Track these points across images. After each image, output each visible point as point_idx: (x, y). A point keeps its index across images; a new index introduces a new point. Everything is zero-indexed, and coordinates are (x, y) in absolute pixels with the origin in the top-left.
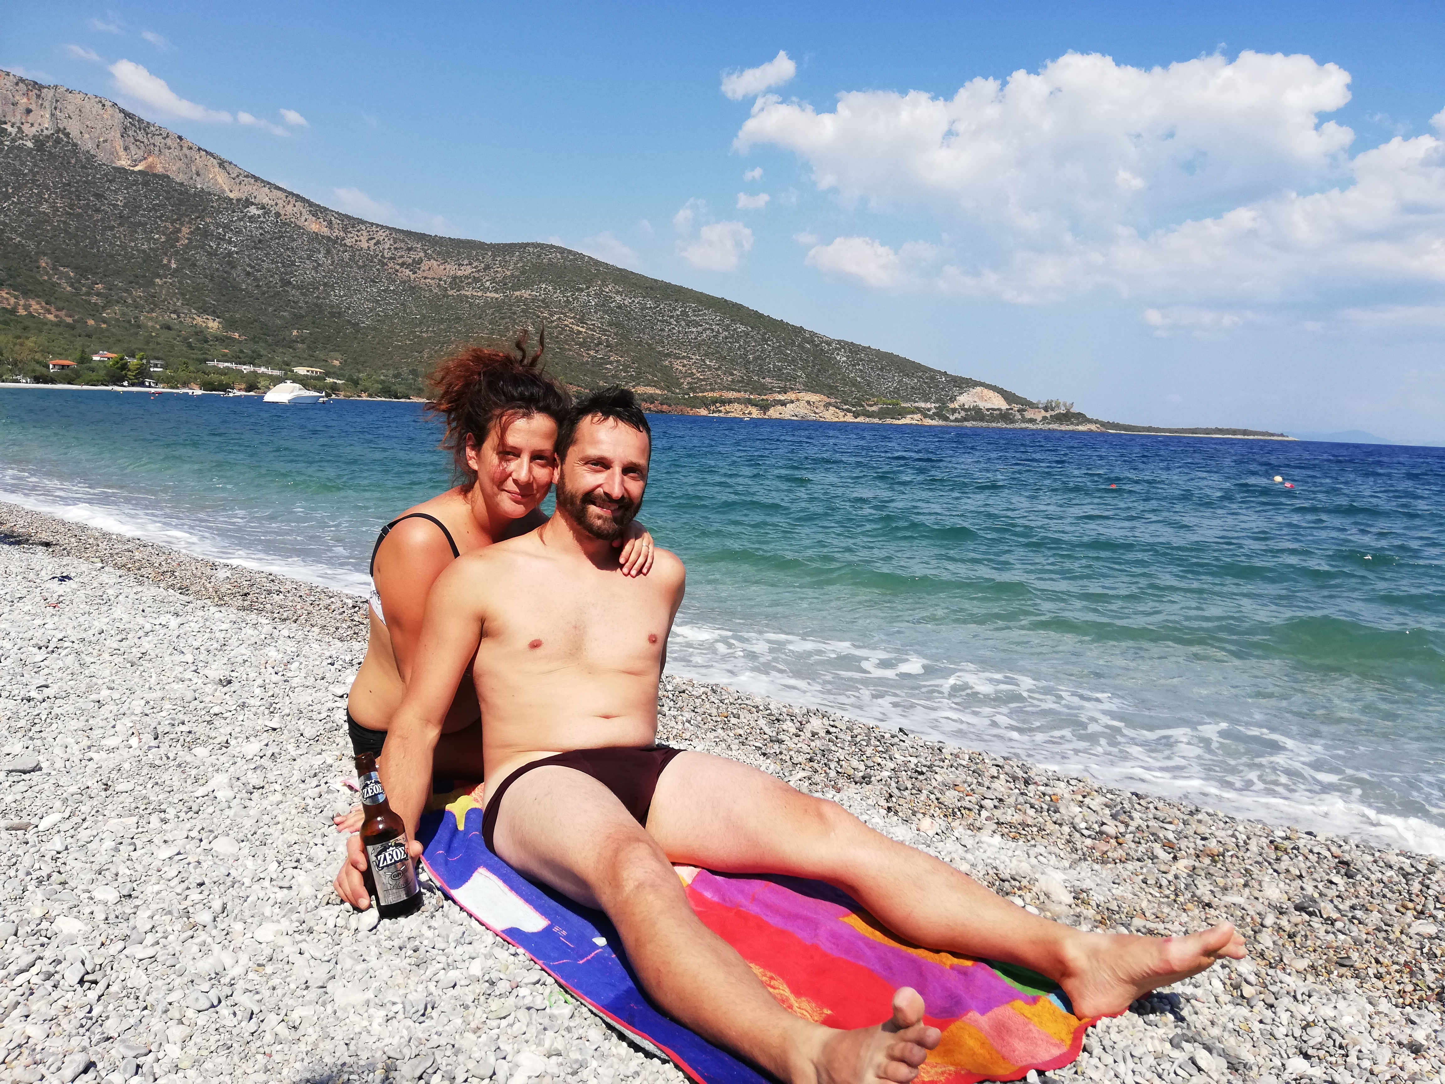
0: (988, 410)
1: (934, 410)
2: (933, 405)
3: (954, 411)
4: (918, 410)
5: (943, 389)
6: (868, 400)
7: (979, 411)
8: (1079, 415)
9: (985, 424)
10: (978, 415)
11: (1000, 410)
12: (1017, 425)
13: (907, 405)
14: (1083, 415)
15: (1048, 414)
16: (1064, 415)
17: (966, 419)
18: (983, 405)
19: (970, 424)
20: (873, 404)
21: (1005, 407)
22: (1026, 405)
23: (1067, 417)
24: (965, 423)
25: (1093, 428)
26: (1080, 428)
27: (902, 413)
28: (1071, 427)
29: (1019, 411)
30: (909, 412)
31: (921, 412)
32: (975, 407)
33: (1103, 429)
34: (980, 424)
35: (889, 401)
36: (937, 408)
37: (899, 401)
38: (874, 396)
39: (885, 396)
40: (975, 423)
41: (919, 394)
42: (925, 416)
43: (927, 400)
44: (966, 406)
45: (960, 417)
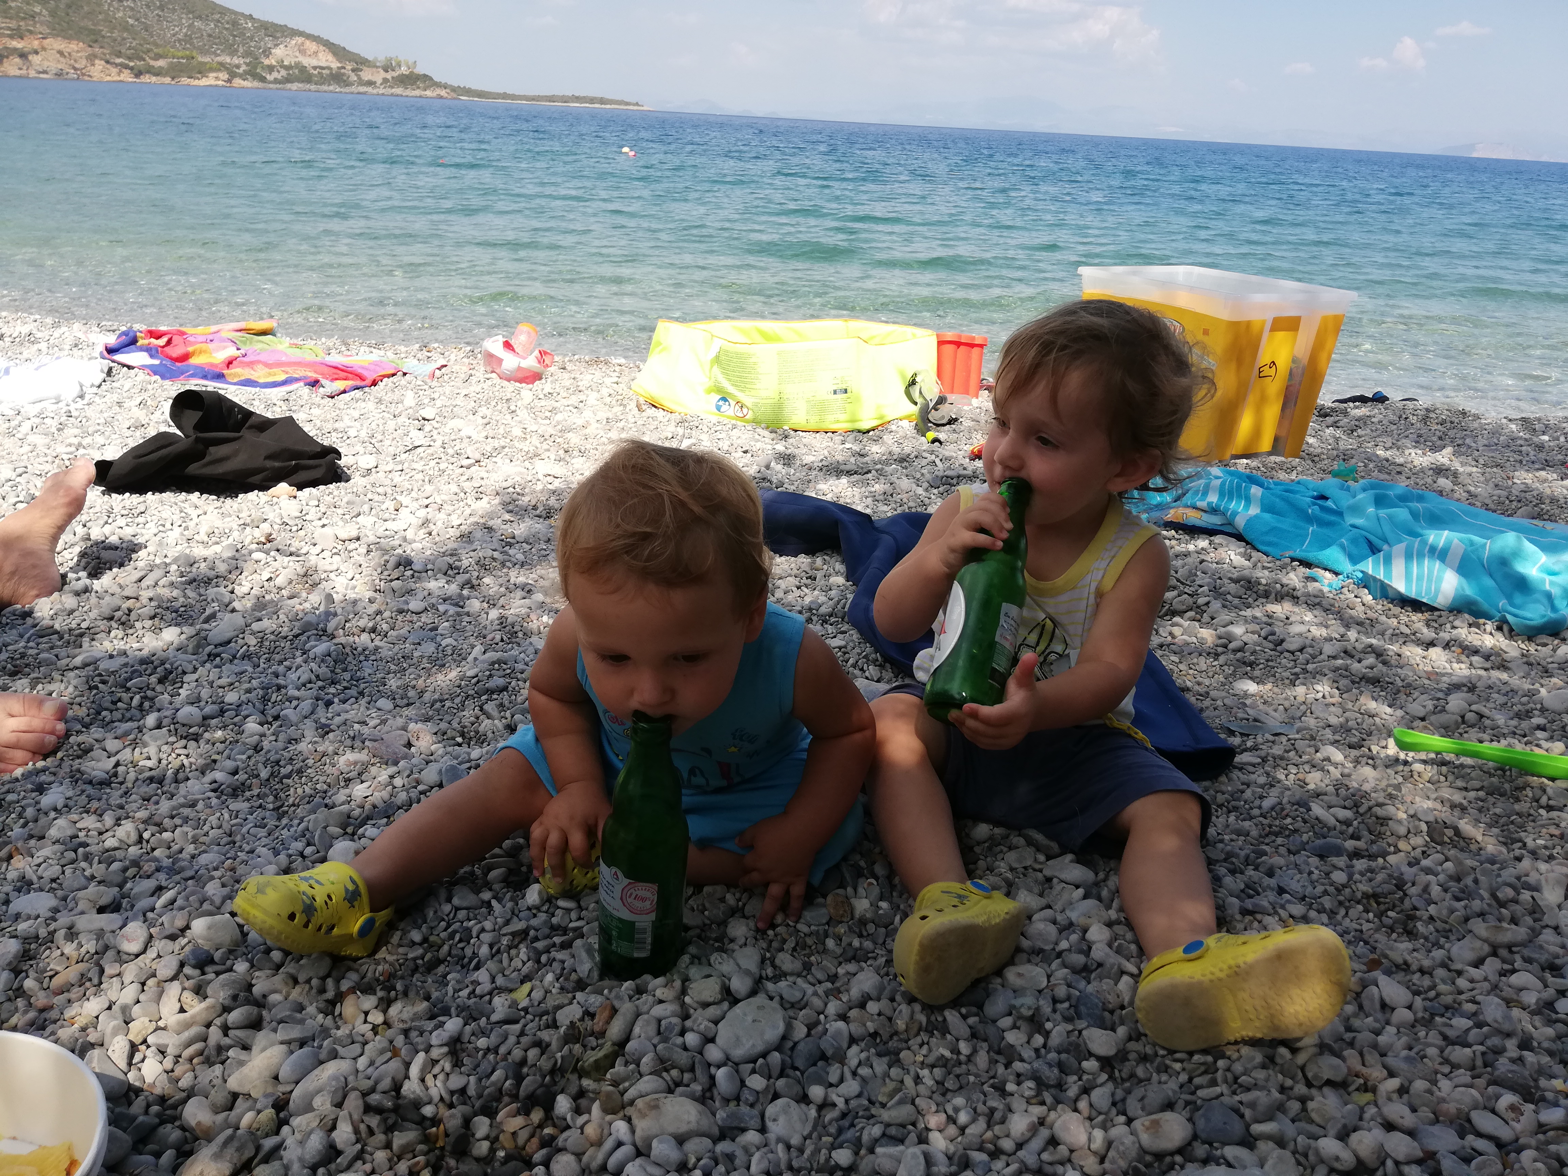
1: (243, 68)
2: (242, 61)
3: (271, 68)
4: (222, 66)
5: (251, 39)
6: (149, 51)
7: (303, 69)
8: (426, 78)
9: (313, 87)
10: (302, 75)
11: (329, 68)
12: (353, 89)
13: (207, 59)
14: (431, 79)
15: (389, 76)
16: (407, 76)
17: (287, 80)
18: (307, 62)
19: (295, 86)
20: (158, 57)
21: (335, 65)
22: (361, 62)
23: (411, 79)
24: (289, 86)
25: (443, 93)
26: (428, 93)
27: (202, 71)
28: (417, 93)
29: (353, 70)
30: (212, 70)
31: (227, 69)
32: (298, 65)
33: (454, 95)
34: (308, 86)
35: (180, 54)
36: (247, 64)
37: (195, 53)
38: (157, 45)
39: (173, 47)
40: (300, 85)
41: (220, 44)
42: (233, 75)
43: (233, 53)
44: (286, 63)
45: (279, 77)
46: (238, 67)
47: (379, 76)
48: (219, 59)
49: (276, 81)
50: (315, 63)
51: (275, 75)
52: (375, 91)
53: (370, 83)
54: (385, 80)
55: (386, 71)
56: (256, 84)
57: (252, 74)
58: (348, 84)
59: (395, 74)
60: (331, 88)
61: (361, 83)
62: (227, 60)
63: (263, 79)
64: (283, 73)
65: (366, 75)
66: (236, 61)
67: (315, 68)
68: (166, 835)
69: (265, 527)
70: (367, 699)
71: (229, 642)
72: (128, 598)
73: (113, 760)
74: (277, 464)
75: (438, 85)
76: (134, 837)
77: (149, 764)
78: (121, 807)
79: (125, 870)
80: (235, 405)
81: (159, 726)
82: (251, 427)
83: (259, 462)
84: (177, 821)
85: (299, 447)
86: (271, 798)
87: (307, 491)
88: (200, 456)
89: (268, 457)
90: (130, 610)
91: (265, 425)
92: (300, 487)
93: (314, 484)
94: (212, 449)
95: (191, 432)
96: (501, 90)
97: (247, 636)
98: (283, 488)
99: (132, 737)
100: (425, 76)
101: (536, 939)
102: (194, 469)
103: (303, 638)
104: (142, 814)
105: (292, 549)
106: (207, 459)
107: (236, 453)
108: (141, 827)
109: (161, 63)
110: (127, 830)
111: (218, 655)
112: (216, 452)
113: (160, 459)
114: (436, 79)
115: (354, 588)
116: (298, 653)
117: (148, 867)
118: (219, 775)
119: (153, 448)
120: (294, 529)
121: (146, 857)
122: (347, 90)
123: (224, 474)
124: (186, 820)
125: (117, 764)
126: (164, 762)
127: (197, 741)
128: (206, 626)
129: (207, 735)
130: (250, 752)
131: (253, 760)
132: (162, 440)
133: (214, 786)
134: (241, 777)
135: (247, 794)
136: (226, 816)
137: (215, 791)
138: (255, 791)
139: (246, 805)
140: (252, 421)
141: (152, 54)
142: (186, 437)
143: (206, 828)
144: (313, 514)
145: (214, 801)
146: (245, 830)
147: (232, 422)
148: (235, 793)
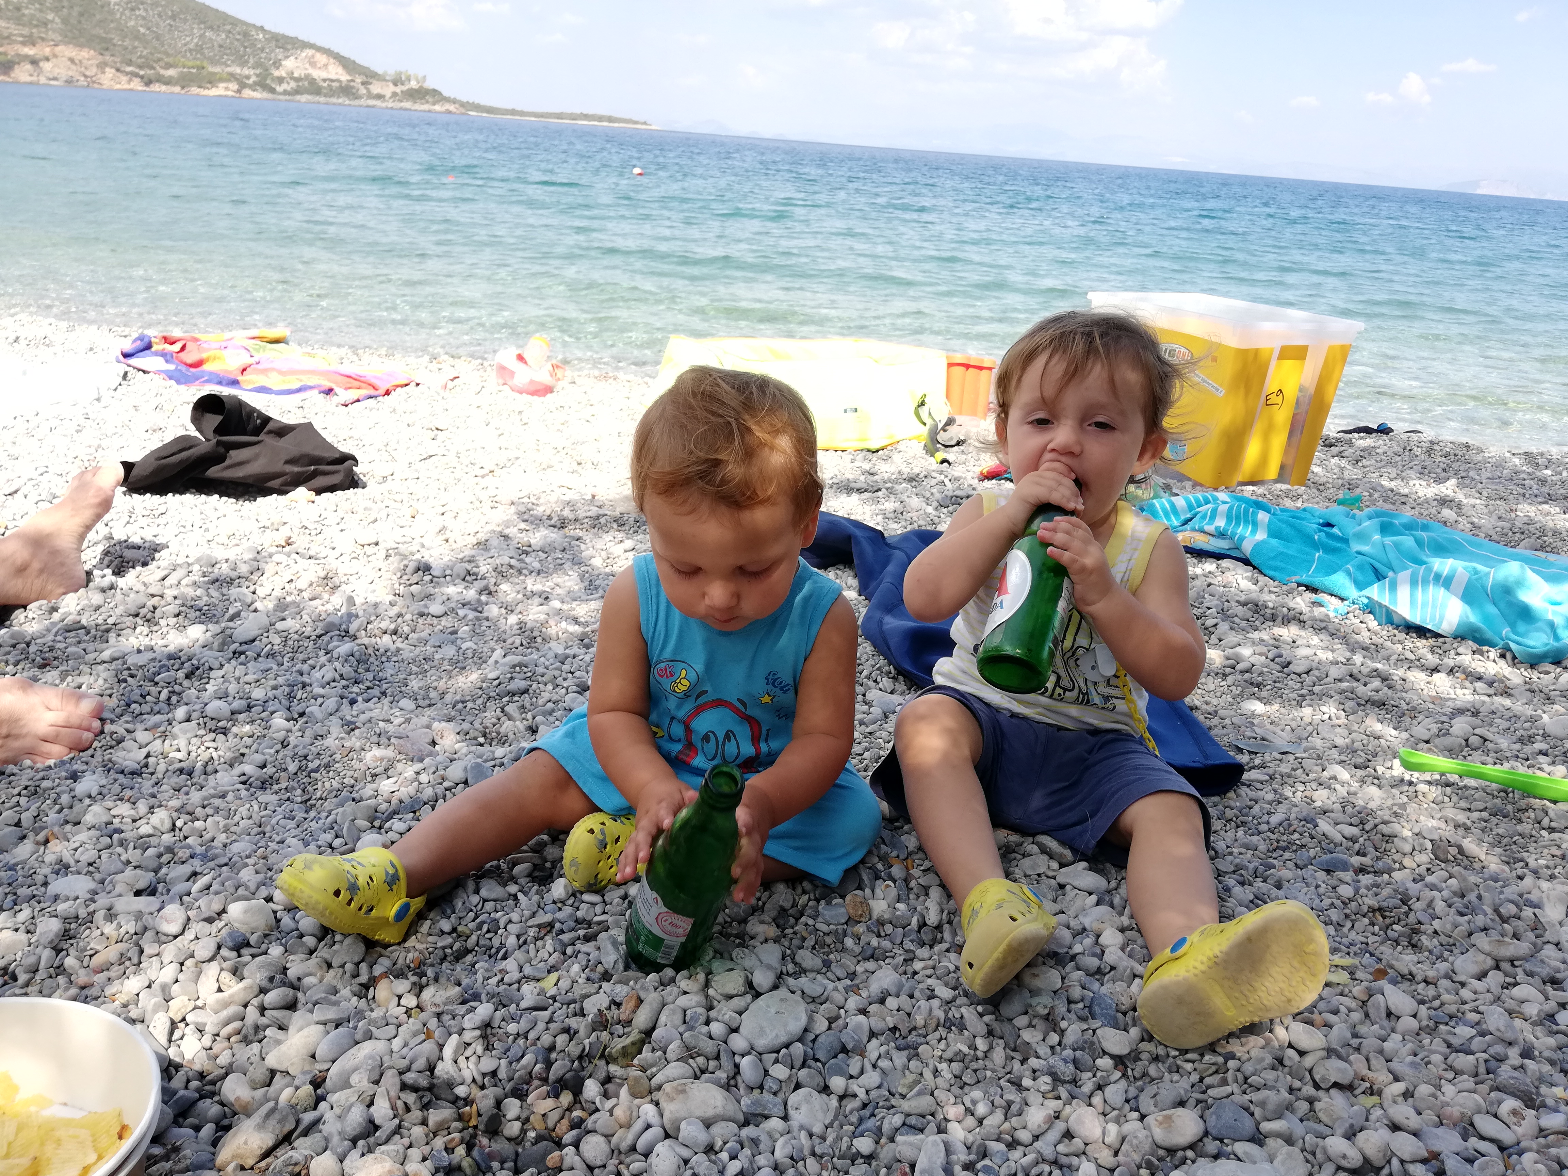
1: (253, 79)
2: (252, 72)
3: (281, 80)
4: (232, 77)
5: (262, 50)
6: (160, 60)
7: (312, 81)
8: (435, 92)
9: (323, 99)
10: (313, 87)
11: (338, 81)
12: (362, 102)
13: (217, 69)
14: (440, 94)
15: (398, 90)
16: (416, 91)
17: (297, 92)
18: (317, 74)
19: (305, 98)
20: (168, 66)
21: (344, 77)
22: (370, 76)
23: (421, 94)
24: (299, 97)
25: (452, 108)
26: (437, 108)
27: (212, 81)
28: (427, 107)
29: (363, 83)
30: (222, 80)
31: (237, 79)
32: (308, 77)
33: (463, 110)
34: (317, 98)
35: (190, 64)
36: (257, 75)
37: (205, 64)
38: (168, 55)
39: (184, 56)
40: (309, 97)
41: (231, 54)
42: (243, 86)
43: (243, 64)
44: (296, 75)
45: (289, 88)
46: (248, 78)
47: (388, 90)
48: (229, 69)
49: (286, 93)
50: (324, 75)
51: (284, 86)
52: (384, 105)
53: (380, 97)
54: (395, 94)
55: (396, 85)
56: (266, 95)
57: (262, 85)
58: (357, 97)
59: (405, 88)
60: (340, 100)
61: (370, 96)
62: (238, 70)
63: (272, 91)
64: (293, 84)
65: (376, 88)
66: (246, 71)
67: (324, 80)
68: (198, 824)
69: (285, 531)
70: (389, 699)
71: (254, 641)
72: (153, 596)
73: (144, 751)
74: (296, 469)
75: (447, 100)
76: (168, 825)
77: (179, 755)
78: (154, 796)
79: (160, 856)
80: (254, 410)
81: (188, 720)
82: (270, 432)
83: (279, 467)
84: (209, 810)
85: (318, 453)
86: (299, 792)
87: (325, 495)
88: (220, 459)
89: (287, 462)
90: (155, 608)
91: (283, 431)
92: (319, 492)
93: (332, 489)
94: (233, 453)
95: (211, 435)
96: (509, 106)
97: (271, 634)
98: (302, 493)
99: (162, 729)
100: (435, 91)
101: (562, 932)
102: (214, 472)
103: (326, 638)
104: (175, 803)
105: (312, 553)
106: (228, 462)
107: (256, 457)
108: (175, 815)
109: (171, 72)
110: (161, 818)
111: (243, 653)
112: (235, 455)
113: (181, 462)
114: (446, 93)
115: (375, 591)
116: (322, 653)
117: (183, 854)
118: (247, 769)
119: (175, 450)
120: (314, 532)
121: (179, 844)
122: (357, 102)
123: (245, 477)
124: (217, 810)
125: (148, 756)
126: (193, 754)
127: (225, 734)
128: (231, 624)
129: (235, 730)
130: (278, 747)
131: (281, 754)
132: (183, 443)
133: (243, 778)
134: (269, 770)
135: (275, 787)
136: (256, 807)
137: (244, 783)
138: (284, 785)
139: (275, 797)
140: (270, 426)
141: (162, 64)
142: (207, 440)
143: (237, 818)
144: (332, 519)
145: (244, 793)
146: (274, 821)
147: (251, 427)
148: (264, 785)
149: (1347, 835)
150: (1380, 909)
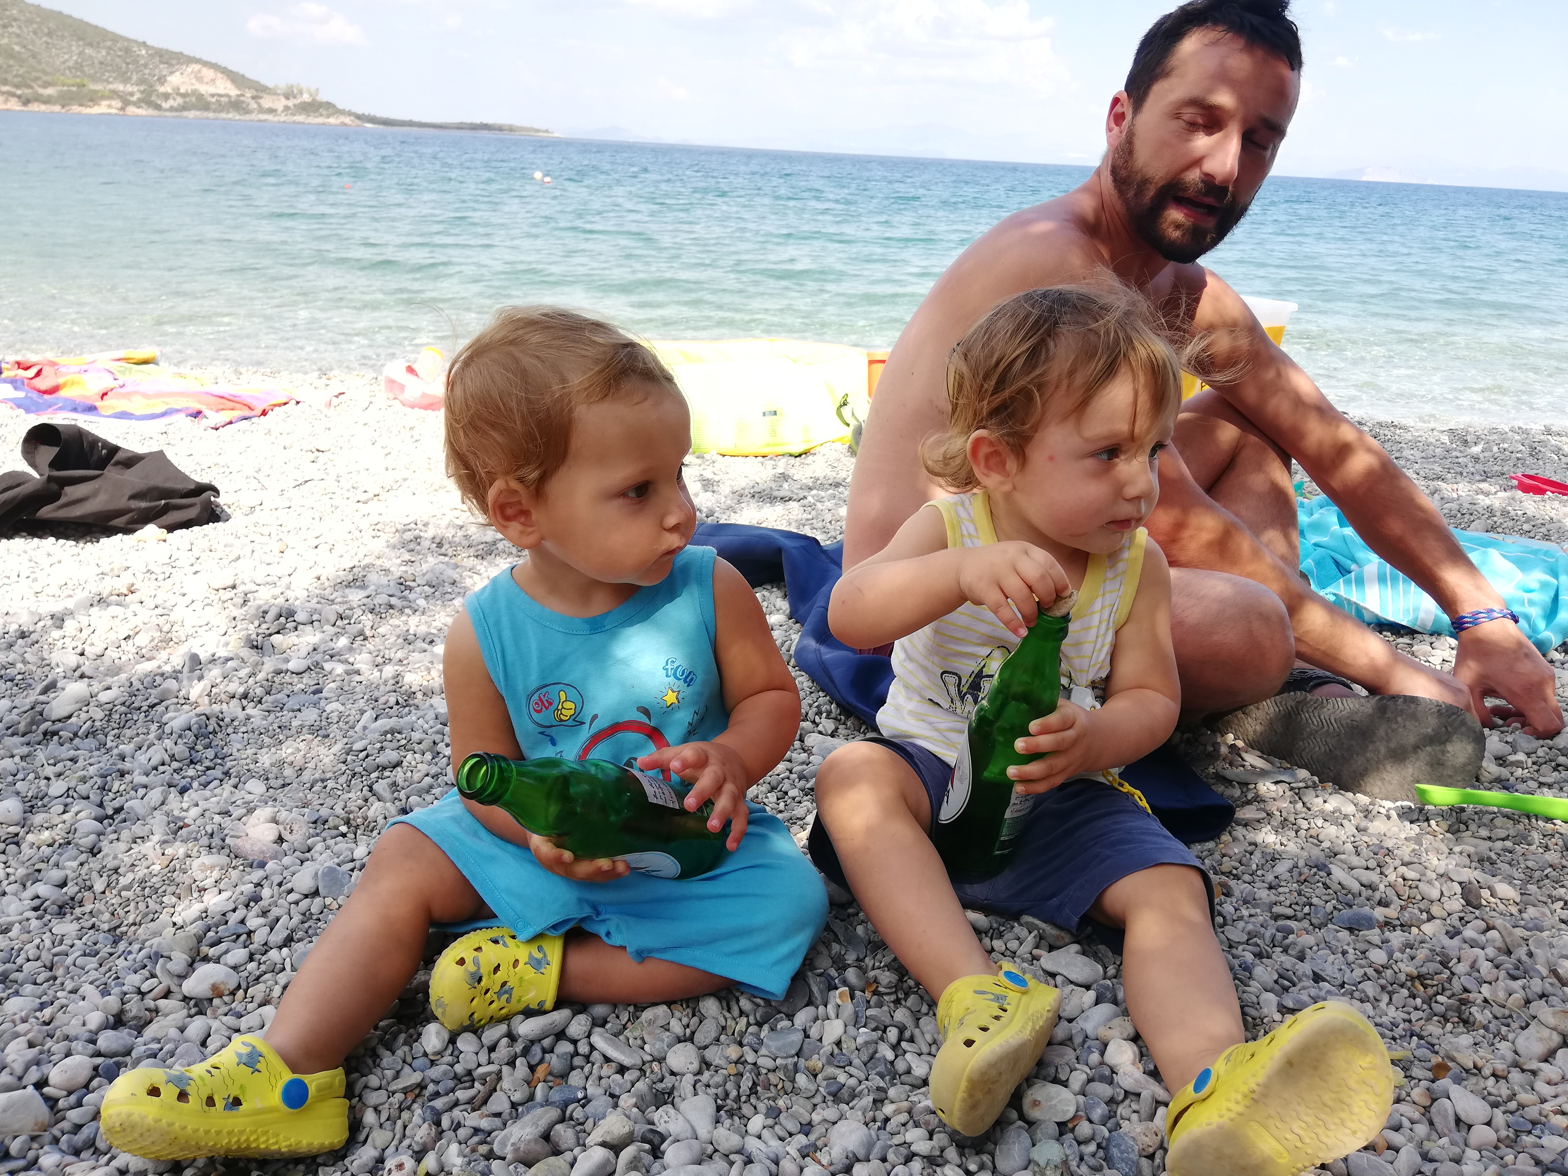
0: (213, 95)
1: (137, 96)
2: (135, 89)
3: (166, 96)
4: (114, 94)
5: (146, 66)
6: (37, 79)
7: (200, 97)
8: (329, 105)
9: (211, 115)
10: (200, 102)
11: (227, 95)
12: (253, 116)
13: (98, 87)
14: (334, 106)
15: (290, 103)
16: (309, 104)
17: (184, 108)
18: (205, 89)
19: (192, 114)
20: (46, 85)
21: (234, 92)
22: (262, 90)
23: (314, 107)
24: (185, 113)
25: (347, 120)
26: (332, 120)
27: (94, 98)
28: (320, 120)
29: (253, 98)
30: (103, 98)
31: (120, 97)
32: (195, 92)
33: (359, 122)
34: (205, 114)
35: (70, 82)
36: (142, 92)
37: (86, 81)
38: (46, 73)
39: (63, 74)
40: (198, 113)
41: (114, 71)
42: (126, 103)
43: (126, 81)
44: (182, 91)
45: (175, 105)
46: (132, 94)
47: (280, 104)
48: (112, 87)
49: (172, 109)
50: (212, 90)
51: (171, 102)
52: (276, 119)
53: (271, 111)
54: (287, 108)
55: (287, 98)
56: (151, 112)
57: (147, 101)
58: (247, 111)
59: (297, 101)
60: (230, 116)
61: (261, 110)
62: (121, 87)
63: (158, 107)
64: (180, 100)
65: (267, 102)
66: (129, 88)
69: (127, 578)
70: (234, 781)
71: (70, 717)
74: (144, 504)
75: (342, 112)
80: (99, 440)
82: (117, 463)
83: (122, 503)
85: (167, 485)
86: (107, 916)
87: (178, 532)
88: (53, 497)
89: (133, 497)
91: (133, 460)
92: (171, 529)
93: (187, 524)
94: (69, 489)
95: (44, 469)
97: (92, 708)
98: (151, 531)
100: (328, 103)
101: (437, 1095)
102: (45, 512)
103: (160, 708)
105: (158, 601)
106: (62, 500)
107: (96, 493)
109: (50, 91)
111: (55, 733)
112: (71, 492)
114: (340, 106)
115: (227, 644)
116: (154, 727)
118: (42, 889)
120: (161, 577)
122: (247, 117)
123: (82, 516)
127: (17, 844)
128: (43, 698)
129: (30, 838)
130: (83, 858)
131: (86, 866)
132: (9, 480)
133: (37, 902)
134: (71, 889)
135: (78, 911)
136: (48, 943)
137: (36, 909)
138: (88, 908)
139: (75, 926)
140: (119, 456)
141: (40, 82)
142: (41, 475)
143: (19, 961)
144: (185, 559)
145: (34, 924)
146: (69, 960)
147: (95, 458)
148: (61, 911)
149: (1365, 881)
150: (1421, 977)
